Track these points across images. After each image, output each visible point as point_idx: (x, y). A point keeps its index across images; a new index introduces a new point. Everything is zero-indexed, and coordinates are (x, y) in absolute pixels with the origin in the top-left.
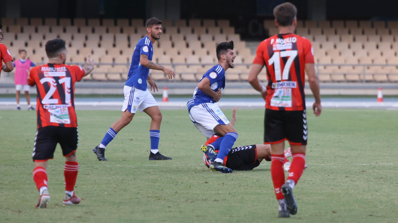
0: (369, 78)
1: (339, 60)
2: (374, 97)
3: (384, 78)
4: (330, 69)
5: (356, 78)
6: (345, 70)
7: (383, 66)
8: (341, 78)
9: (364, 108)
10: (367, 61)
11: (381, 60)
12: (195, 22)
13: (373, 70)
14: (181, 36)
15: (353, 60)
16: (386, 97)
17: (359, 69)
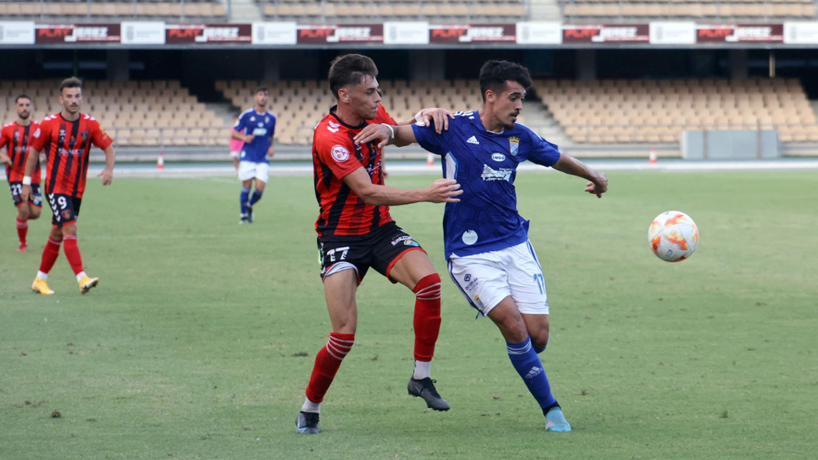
0: (641, 138)
1: (610, 121)
2: (646, 159)
3: (656, 138)
4: (601, 130)
5: (627, 139)
6: (616, 130)
7: (655, 127)
8: (612, 139)
9: (636, 171)
10: (639, 121)
11: (653, 120)
12: (460, 83)
13: (644, 131)
14: (445, 97)
15: (624, 120)
16: (660, 159)
17: (631, 130)
